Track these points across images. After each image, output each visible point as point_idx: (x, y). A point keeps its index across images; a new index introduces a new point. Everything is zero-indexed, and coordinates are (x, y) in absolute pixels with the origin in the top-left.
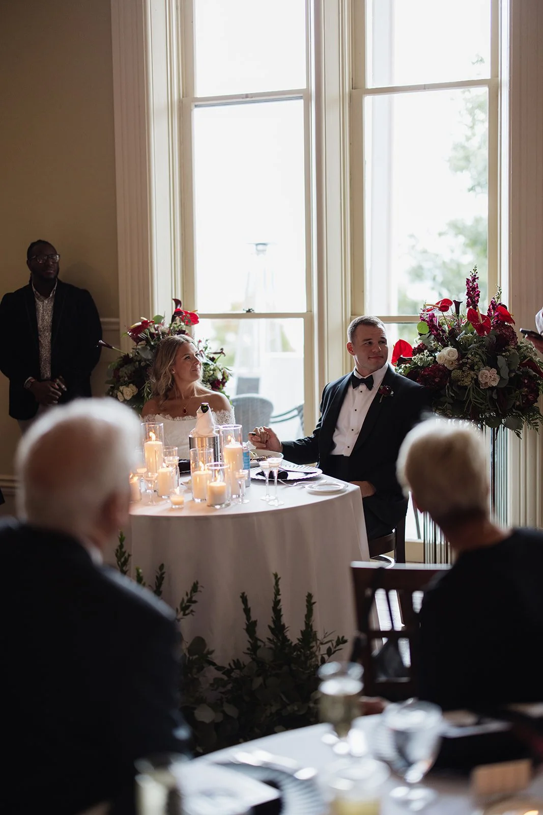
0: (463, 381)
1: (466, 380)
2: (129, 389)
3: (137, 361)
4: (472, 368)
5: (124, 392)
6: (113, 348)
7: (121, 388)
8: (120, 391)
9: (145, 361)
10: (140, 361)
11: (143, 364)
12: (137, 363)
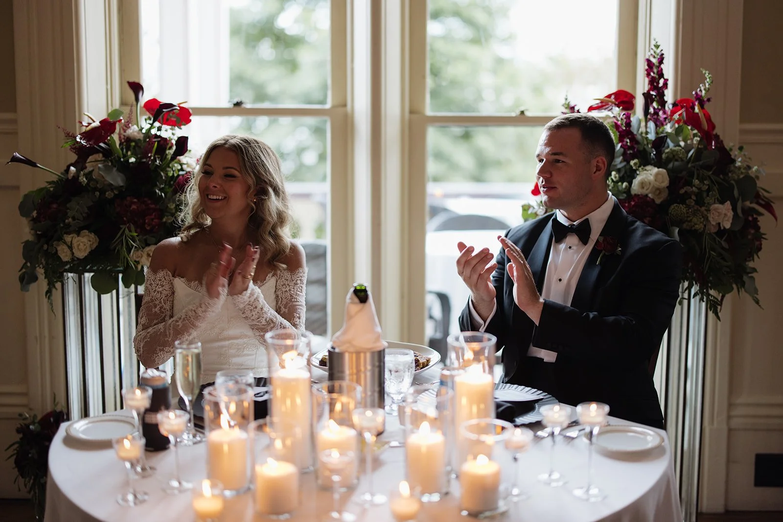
0: (691, 221)
1: (695, 220)
2: (85, 240)
3: (95, 189)
4: (700, 202)
5: (75, 245)
6: (39, 165)
7: (68, 238)
8: (65, 243)
9: (112, 190)
10: (103, 192)
11: (109, 195)
12: (97, 194)
